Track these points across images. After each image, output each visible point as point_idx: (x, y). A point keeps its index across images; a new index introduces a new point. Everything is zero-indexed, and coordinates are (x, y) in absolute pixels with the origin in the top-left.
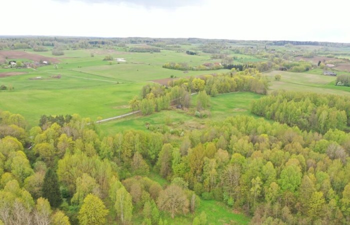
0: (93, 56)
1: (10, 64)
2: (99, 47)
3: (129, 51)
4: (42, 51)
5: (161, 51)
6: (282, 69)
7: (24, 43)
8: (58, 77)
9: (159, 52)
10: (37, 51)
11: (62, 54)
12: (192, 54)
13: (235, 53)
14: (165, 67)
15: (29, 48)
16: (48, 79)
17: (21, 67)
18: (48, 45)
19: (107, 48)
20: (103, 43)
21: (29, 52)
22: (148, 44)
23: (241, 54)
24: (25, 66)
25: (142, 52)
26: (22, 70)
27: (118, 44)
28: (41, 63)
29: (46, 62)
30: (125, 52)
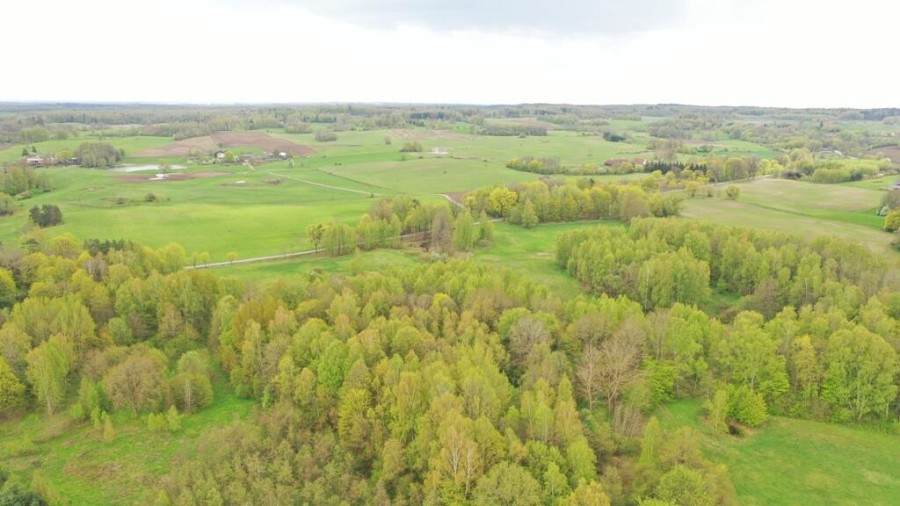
0: (388, 143)
1: (216, 156)
2: (422, 125)
3: (478, 133)
4: (300, 131)
5: (549, 132)
6: (790, 176)
7: (282, 117)
8: (277, 183)
9: (545, 134)
10: (291, 132)
11: (333, 139)
12: (615, 139)
13: (731, 138)
14: (510, 166)
15: (281, 127)
16: (256, 185)
17: (233, 162)
18: (326, 121)
19: (434, 127)
20: (441, 116)
21: (275, 135)
22: (539, 119)
23: (744, 140)
24: (240, 161)
25: (502, 135)
26: (232, 167)
27: (469, 119)
28: (276, 155)
29: (283, 154)
30: (468, 136)
